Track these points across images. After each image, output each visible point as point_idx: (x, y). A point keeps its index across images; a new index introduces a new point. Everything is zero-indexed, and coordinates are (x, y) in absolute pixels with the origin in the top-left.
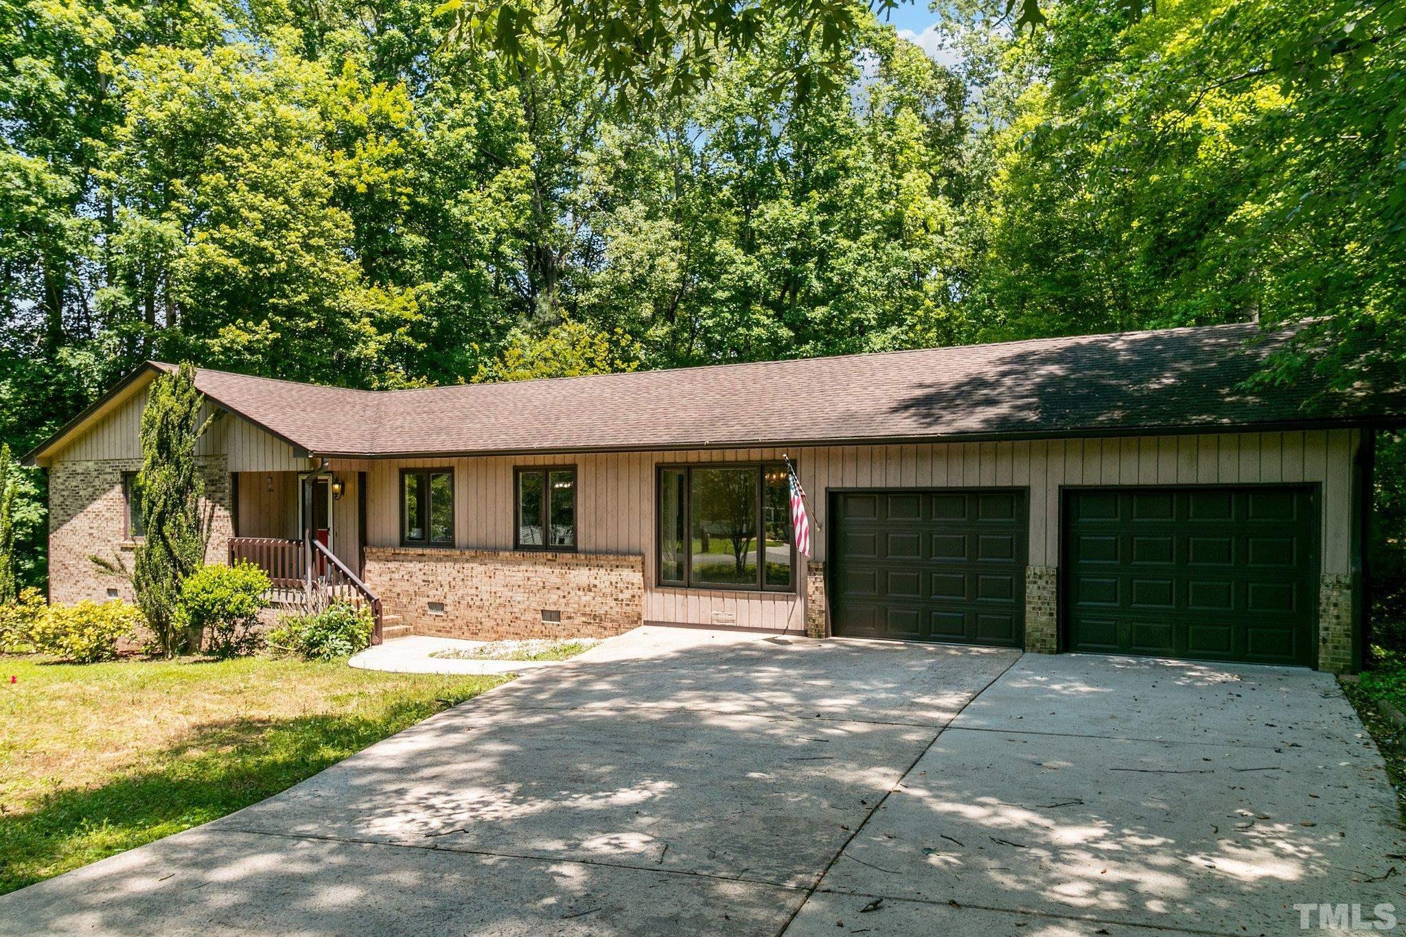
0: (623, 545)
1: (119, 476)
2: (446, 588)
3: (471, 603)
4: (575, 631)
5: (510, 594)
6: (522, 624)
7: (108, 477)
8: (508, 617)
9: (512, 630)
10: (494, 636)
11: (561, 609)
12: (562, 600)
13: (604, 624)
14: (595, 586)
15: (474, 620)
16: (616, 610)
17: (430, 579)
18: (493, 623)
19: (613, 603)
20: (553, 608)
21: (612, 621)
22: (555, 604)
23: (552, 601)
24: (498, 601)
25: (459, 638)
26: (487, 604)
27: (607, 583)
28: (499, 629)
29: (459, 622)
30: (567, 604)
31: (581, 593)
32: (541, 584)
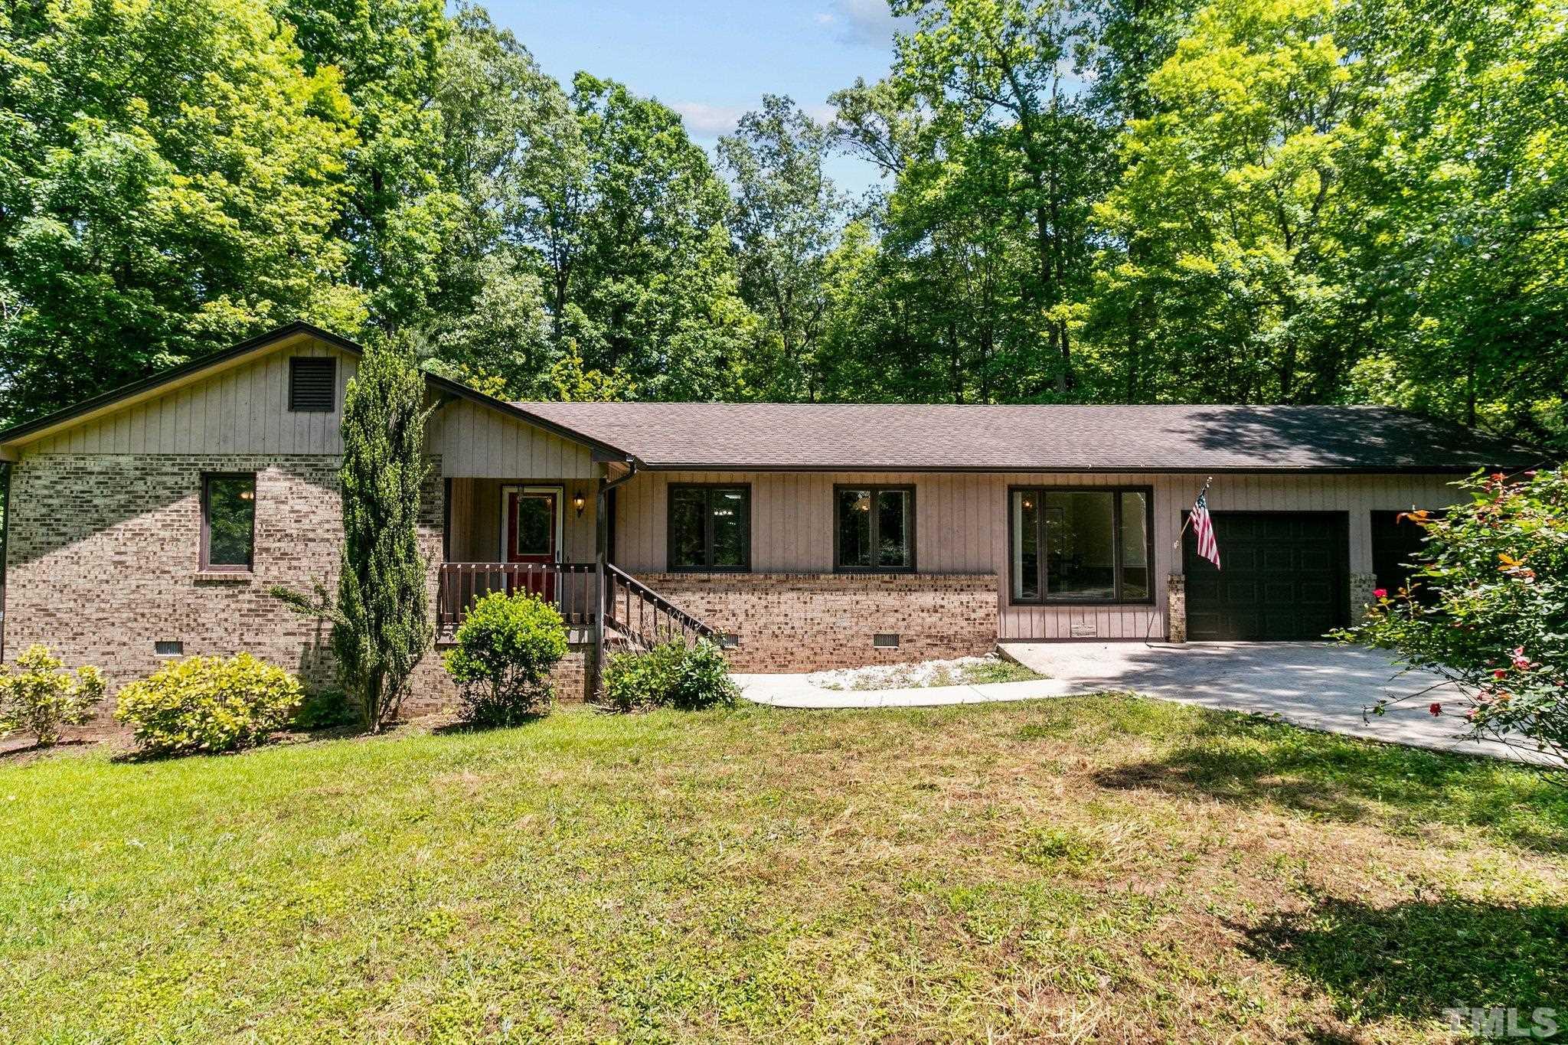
0: (972, 564)
1: (195, 478)
2: (742, 618)
3: (778, 632)
4: (917, 655)
5: (833, 620)
6: (850, 652)
7: (170, 481)
8: (830, 645)
9: (835, 658)
10: (810, 666)
11: (900, 633)
12: (901, 623)
13: (954, 645)
14: (942, 607)
15: (782, 651)
16: (967, 630)
17: (717, 607)
18: (808, 652)
19: (964, 623)
20: (890, 632)
21: (963, 641)
22: (892, 628)
23: (889, 624)
24: (816, 628)
25: (760, 672)
26: (800, 631)
27: (957, 604)
28: (817, 658)
29: (760, 654)
30: (908, 627)
31: (925, 614)
32: (874, 608)
